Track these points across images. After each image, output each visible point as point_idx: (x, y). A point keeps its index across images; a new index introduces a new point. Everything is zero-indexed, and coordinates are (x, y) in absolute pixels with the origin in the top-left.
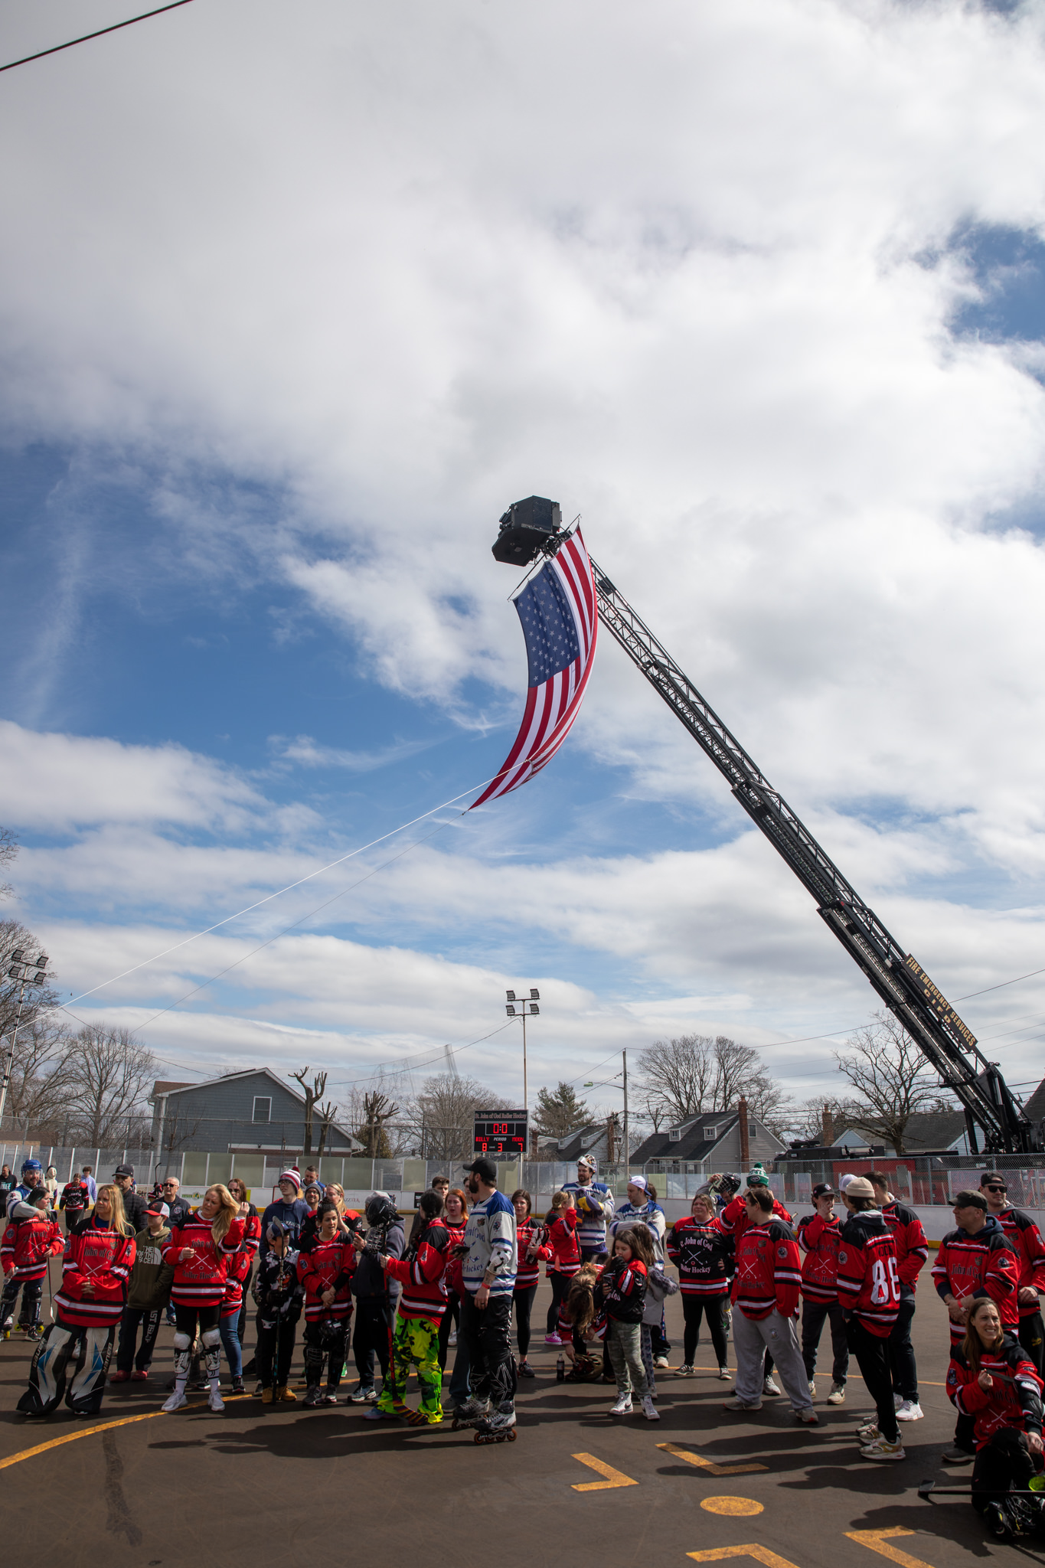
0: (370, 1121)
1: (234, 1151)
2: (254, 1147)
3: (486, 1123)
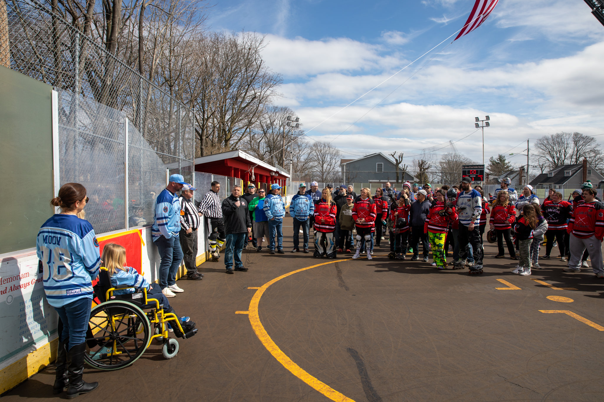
0: (421, 170)
1: (371, 182)
2: (378, 181)
3: (467, 170)
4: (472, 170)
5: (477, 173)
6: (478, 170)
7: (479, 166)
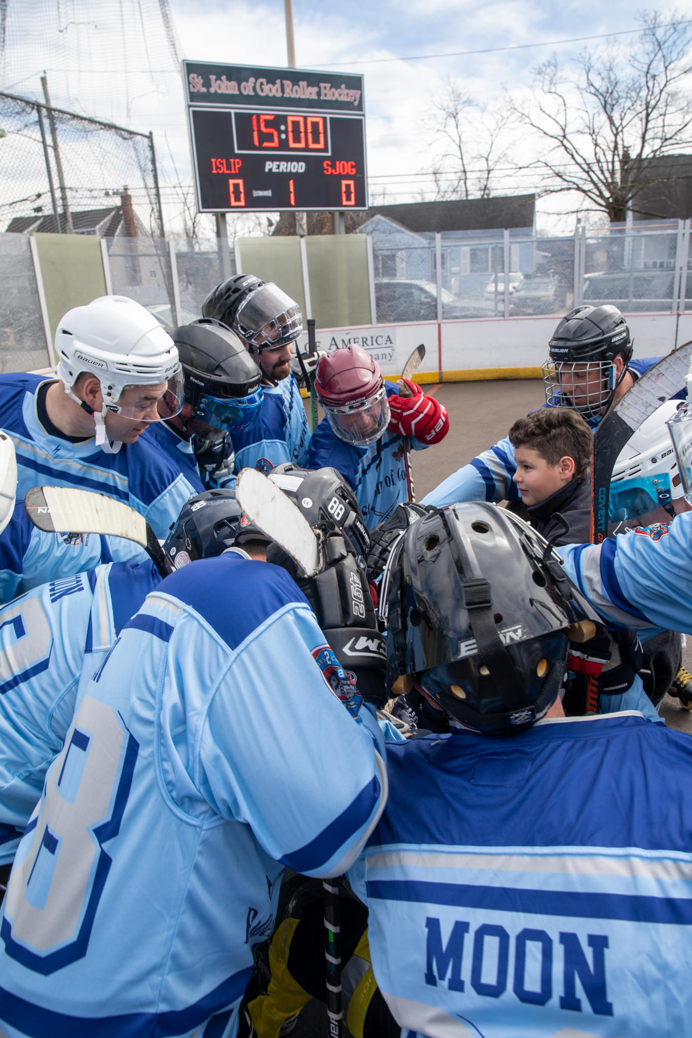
3: (233, 110)
4: (272, 118)
5: (316, 140)
6: (316, 116)
7: (322, 89)
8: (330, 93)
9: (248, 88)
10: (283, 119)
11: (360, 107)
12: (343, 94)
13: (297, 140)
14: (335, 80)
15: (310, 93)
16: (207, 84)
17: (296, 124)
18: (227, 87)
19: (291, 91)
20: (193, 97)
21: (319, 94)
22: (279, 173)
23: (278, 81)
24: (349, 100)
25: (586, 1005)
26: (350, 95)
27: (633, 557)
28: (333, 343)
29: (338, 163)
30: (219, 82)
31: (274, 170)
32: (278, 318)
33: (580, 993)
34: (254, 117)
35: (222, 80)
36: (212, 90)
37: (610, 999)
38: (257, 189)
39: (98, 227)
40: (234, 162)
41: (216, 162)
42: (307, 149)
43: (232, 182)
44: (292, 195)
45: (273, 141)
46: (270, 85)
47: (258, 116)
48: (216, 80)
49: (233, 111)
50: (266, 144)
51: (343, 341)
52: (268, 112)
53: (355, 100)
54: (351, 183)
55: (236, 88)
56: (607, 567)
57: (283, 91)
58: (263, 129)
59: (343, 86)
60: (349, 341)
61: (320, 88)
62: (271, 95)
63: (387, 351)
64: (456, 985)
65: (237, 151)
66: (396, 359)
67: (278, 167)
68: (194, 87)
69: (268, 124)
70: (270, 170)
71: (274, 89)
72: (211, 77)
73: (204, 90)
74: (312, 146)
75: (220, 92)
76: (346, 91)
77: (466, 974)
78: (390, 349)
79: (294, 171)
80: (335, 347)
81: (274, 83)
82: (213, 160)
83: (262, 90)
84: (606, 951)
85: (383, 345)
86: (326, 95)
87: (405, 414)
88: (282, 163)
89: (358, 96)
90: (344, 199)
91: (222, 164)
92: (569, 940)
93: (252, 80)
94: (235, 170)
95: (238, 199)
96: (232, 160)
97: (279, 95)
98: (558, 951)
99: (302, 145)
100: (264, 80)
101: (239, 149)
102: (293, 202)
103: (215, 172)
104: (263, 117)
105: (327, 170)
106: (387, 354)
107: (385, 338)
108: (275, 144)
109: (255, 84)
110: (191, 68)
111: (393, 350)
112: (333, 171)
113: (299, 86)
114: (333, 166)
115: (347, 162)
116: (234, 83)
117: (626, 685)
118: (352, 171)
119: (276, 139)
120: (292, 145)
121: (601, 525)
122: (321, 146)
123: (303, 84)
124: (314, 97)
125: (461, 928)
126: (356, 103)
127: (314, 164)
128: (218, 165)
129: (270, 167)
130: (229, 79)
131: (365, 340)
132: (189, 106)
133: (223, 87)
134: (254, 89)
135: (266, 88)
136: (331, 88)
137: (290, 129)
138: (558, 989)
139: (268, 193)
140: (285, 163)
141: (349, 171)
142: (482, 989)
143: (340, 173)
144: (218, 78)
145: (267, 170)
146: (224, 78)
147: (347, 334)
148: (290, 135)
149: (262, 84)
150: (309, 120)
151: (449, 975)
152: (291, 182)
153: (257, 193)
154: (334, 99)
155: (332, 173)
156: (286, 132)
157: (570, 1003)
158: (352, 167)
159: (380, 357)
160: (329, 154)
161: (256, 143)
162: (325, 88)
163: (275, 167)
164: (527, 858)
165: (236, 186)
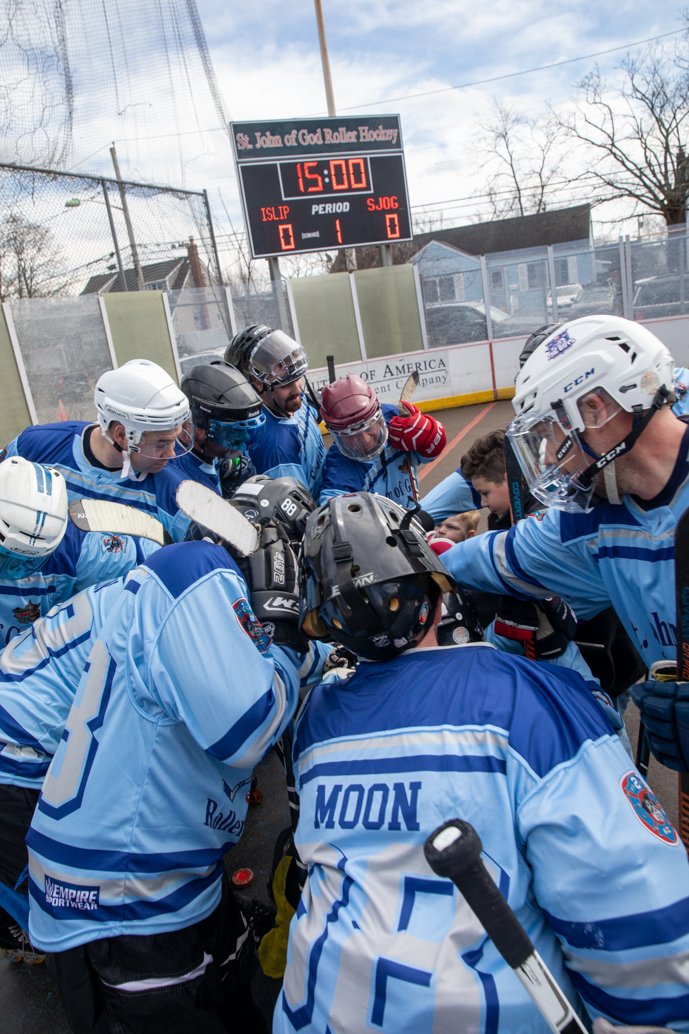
3: (278, 161)
4: (315, 164)
5: (358, 180)
6: (356, 157)
7: (361, 132)
8: (368, 135)
9: (291, 140)
10: (326, 165)
11: (399, 144)
12: (381, 134)
13: (340, 182)
14: (372, 122)
15: (349, 137)
16: (253, 141)
17: (338, 168)
18: (271, 141)
19: (332, 138)
20: (241, 154)
21: (358, 137)
22: (325, 214)
23: (319, 130)
24: (387, 139)
25: (403, 826)
26: (388, 135)
27: (523, 535)
28: (388, 370)
29: (380, 199)
30: (264, 138)
31: (321, 212)
32: (284, 360)
33: (401, 819)
34: (299, 165)
35: (266, 136)
36: (258, 146)
37: (418, 820)
38: (305, 232)
39: (167, 278)
40: (282, 209)
41: (265, 211)
42: (350, 189)
43: (281, 227)
44: (339, 234)
45: (317, 186)
46: (311, 135)
47: (302, 164)
48: (261, 136)
49: (278, 163)
50: (311, 189)
51: (397, 368)
52: (311, 160)
53: (393, 139)
54: (395, 216)
55: (280, 141)
56: (509, 545)
57: (324, 139)
58: (307, 175)
59: (381, 127)
60: (403, 367)
61: (358, 131)
62: (313, 143)
63: (441, 374)
64: (330, 825)
65: (284, 199)
66: (450, 381)
67: (324, 209)
68: (241, 145)
69: (312, 170)
70: (317, 212)
71: (315, 138)
72: (256, 134)
73: (250, 147)
74: (355, 186)
75: (265, 146)
76: (383, 132)
77: (336, 818)
78: (444, 372)
79: (339, 211)
80: (390, 374)
81: (315, 133)
82: (263, 209)
83: (304, 140)
84: (419, 791)
85: (437, 369)
86: (364, 137)
87: (406, 431)
88: (327, 205)
89: (396, 135)
90: (389, 232)
91: (271, 212)
92: (399, 787)
93: (294, 132)
94: (283, 216)
95: (288, 243)
96: (280, 208)
97: (320, 142)
98: (392, 794)
99: (346, 186)
100: (305, 131)
101: (285, 197)
102: (340, 240)
103: (265, 220)
104: (306, 165)
105: (371, 207)
106: (441, 377)
107: (438, 362)
108: (320, 187)
109: (297, 135)
110: (238, 128)
111: (447, 372)
112: (377, 207)
113: (339, 132)
114: (377, 203)
115: (390, 198)
116: (278, 137)
117: (559, 649)
118: (395, 206)
119: (320, 184)
120: (336, 187)
121: (518, 513)
122: (364, 185)
123: (342, 130)
124: (354, 140)
125: (338, 788)
126: (394, 142)
127: (358, 203)
128: (267, 214)
129: (317, 210)
130: (273, 134)
131: (418, 365)
132: (238, 163)
133: (268, 141)
134: (297, 140)
135: (308, 137)
136: (369, 130)
137: (333, 173)
138: (388, 818)
139: (316, 234)
140: (330, 205)
141: (392, 206)
142: (344, 825)
143: (383, 209)
144: (263, 134)
145: (313, 213)
146: (268, 133)
147: (401, 360)
148: (333, 178)
149: (304, 134)
150: (351, 162)
151: (326, 819)
152: (337, 222)
153: (306, 236)
154: (373, 140)
155: (375, 209)
156: (329, 176)
157: (395, 826)
158: (395, 201)
159: (435, 380)
160: (372, 192)
161: (302, 189)
162: (364, 131)
163: (321, 209)
164: (381, 739)
165: (286, 231)
